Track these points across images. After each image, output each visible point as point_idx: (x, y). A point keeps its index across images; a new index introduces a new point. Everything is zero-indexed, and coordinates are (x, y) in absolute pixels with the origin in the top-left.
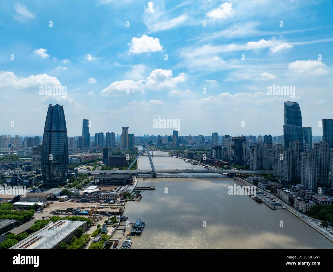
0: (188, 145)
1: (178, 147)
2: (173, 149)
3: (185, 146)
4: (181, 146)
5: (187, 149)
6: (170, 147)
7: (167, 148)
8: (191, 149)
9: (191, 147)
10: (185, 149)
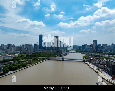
0: (104, 50)
1: (97, 51)
2: (92, 53)
3: (102, 51)
4: (99, 50)
5: (104, 53)
6: (90, 51)
7: (88, 51)
8: (108, 53)
9: (107, 51)
10: (102, 53)
